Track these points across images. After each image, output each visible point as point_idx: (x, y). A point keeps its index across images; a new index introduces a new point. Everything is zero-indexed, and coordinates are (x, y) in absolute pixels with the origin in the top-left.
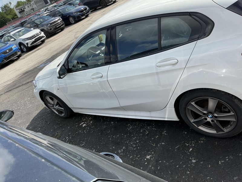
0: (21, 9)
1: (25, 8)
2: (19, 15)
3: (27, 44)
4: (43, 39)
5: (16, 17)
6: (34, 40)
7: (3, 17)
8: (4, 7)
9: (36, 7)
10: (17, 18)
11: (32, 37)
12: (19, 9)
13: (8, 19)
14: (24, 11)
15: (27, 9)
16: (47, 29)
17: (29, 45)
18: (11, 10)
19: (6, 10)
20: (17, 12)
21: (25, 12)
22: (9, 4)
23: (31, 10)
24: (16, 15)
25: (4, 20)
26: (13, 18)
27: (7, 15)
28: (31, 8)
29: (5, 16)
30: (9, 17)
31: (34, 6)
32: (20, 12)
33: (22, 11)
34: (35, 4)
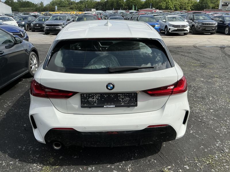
0: (226, 3)
2: (220, 7)
3: (170, 29)
4: (186, 32)
6: (176, 29)
10: (217, 9)
11: (177, 26)
12: (224, 2)
14: (227, 5)
16: (197, 26)
17: (170, 32)
20: (221, 4)
25: (205, 5)
29: (209, 3)
30: (211, 5)
32: (223, 5)
33: (225, 5)
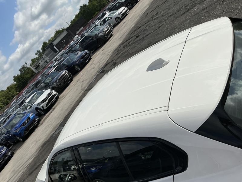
0: (37, 65)
1: (39, 63)
2: (36, 71)
3: (42, 107)
4: (56, 96)
5: (34, 73)
6: (47, 101)
7: (23, 78)
8: (22, 68)
9: (48, 59)
11: (45, 99)
12: (34, 66)
13: (28, 78)
15: (41, 63)
16: (57, 85)
17: (45, 108)
18: (28, 69)
19: (24, 70)
20: (33, 69)
21: (40, 67)
22: (25, 65)
23: (45, 63)
24: (34, 72)
25: (24, 80)
26: (32, 76)
27: (26, 74)
28: (44, 61)
29: (25, 76)
30: (28, 76)
31: (47, 59)
32: (36, 69)
33: (37, 67)
34: (46, 57)
